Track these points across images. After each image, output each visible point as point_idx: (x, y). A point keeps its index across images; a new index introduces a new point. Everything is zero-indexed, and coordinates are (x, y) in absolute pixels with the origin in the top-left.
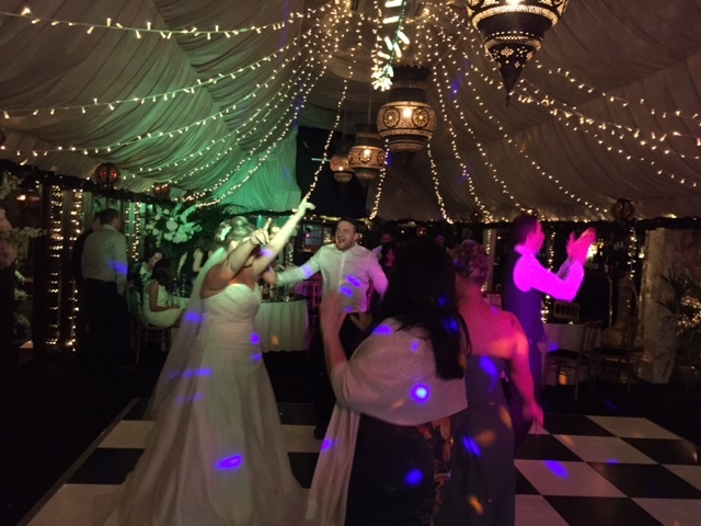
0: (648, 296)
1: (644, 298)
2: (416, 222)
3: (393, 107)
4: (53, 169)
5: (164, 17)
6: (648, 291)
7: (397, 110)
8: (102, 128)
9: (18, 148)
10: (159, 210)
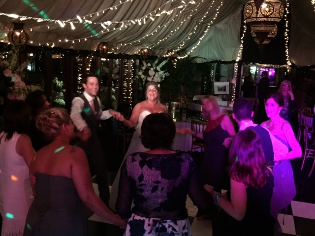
9: (47, 42)
10: (145, 64)
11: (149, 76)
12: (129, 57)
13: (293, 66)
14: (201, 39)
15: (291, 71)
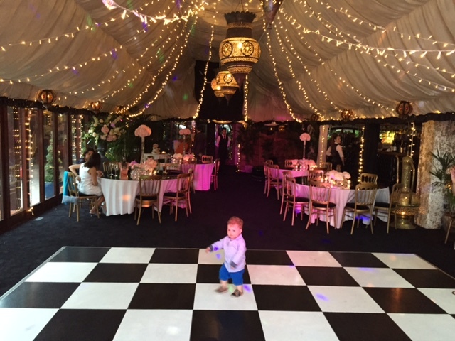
0: (423, 168)
1: (421, 170)
3: (228, 42)
6: (423, 165)
7: (231, 44)
10: (96, 119)
11: (103, 134)
12: (77, 112)
13: (249, 122)
14: (158, 92)
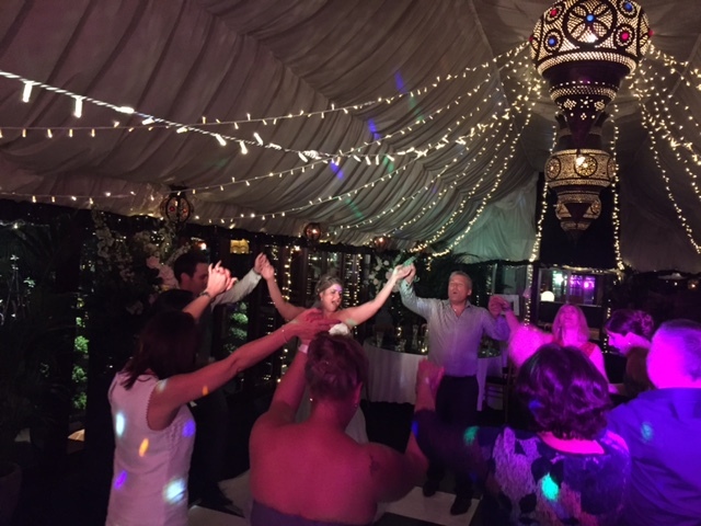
2: (681, 274)
4: (262, 230)
5: (326, 96)
7: (559, 160)
8: (287, 195)
9: (221, 217)
10: (379, 261)
12: (354, 250)
13: (627, 270)
14: (471, 223)
15: (625, 279)
